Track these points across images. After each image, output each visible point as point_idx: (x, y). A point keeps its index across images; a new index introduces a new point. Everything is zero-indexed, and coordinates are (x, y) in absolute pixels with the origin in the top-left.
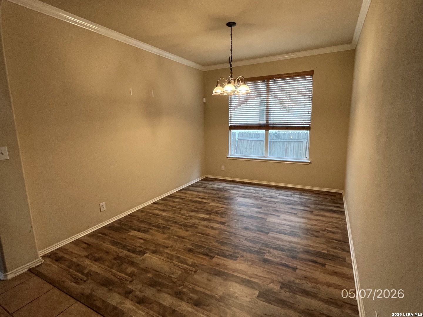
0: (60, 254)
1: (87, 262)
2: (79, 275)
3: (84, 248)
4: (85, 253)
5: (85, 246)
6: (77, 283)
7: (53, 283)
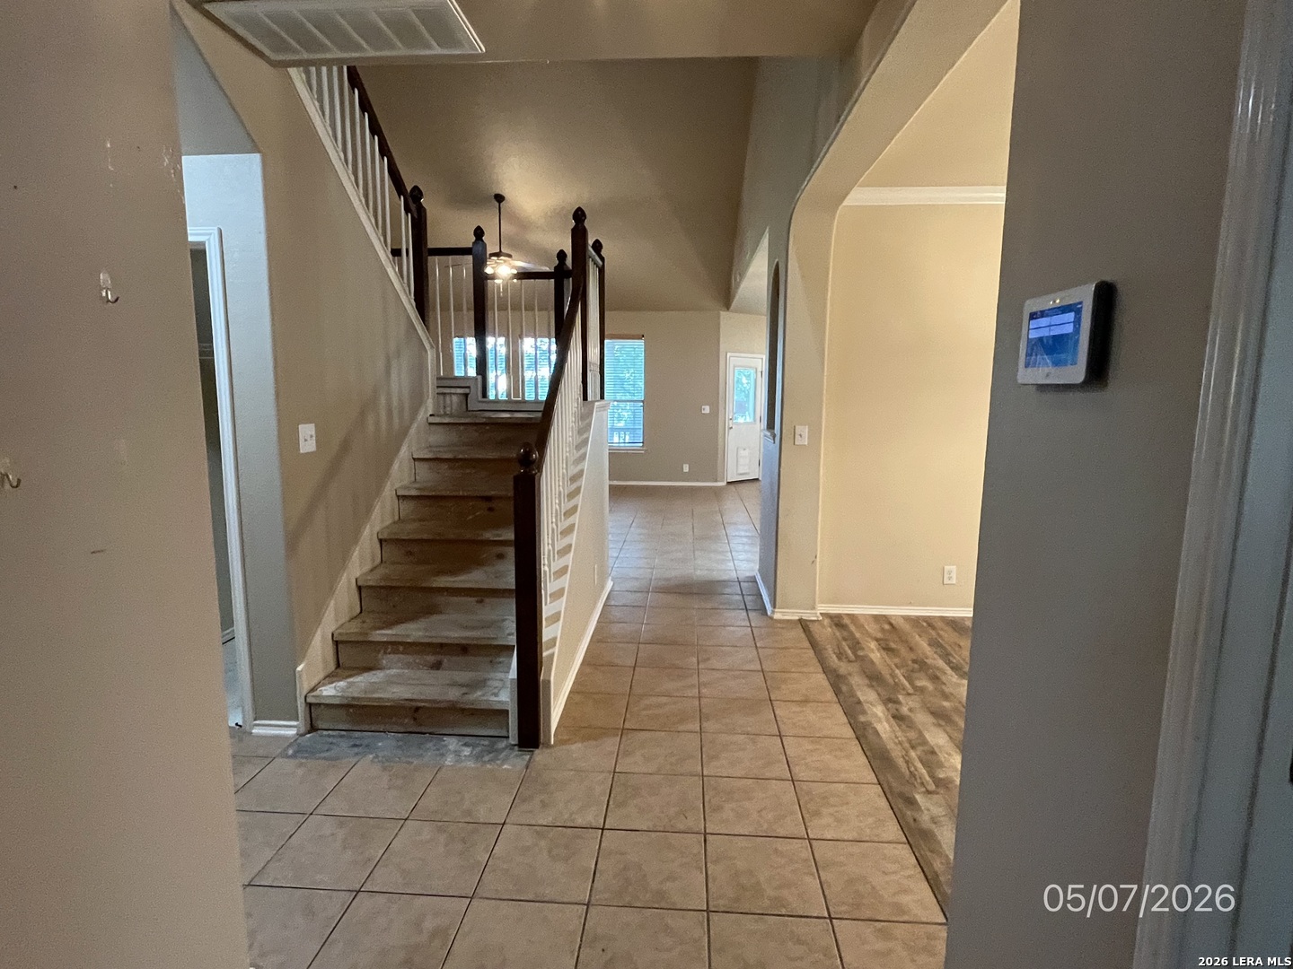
0: (846, 621)
1: (873, 645)
2: (849, 652)
3: (883, 629)
4: (879, 635)
5: (887, 627)
6: (840, 659)
7: (814, 644)
